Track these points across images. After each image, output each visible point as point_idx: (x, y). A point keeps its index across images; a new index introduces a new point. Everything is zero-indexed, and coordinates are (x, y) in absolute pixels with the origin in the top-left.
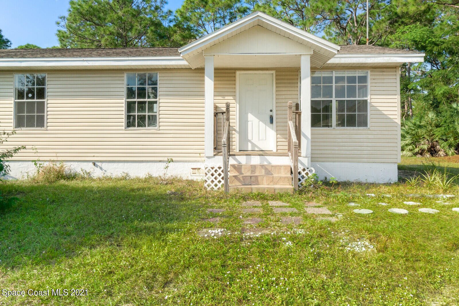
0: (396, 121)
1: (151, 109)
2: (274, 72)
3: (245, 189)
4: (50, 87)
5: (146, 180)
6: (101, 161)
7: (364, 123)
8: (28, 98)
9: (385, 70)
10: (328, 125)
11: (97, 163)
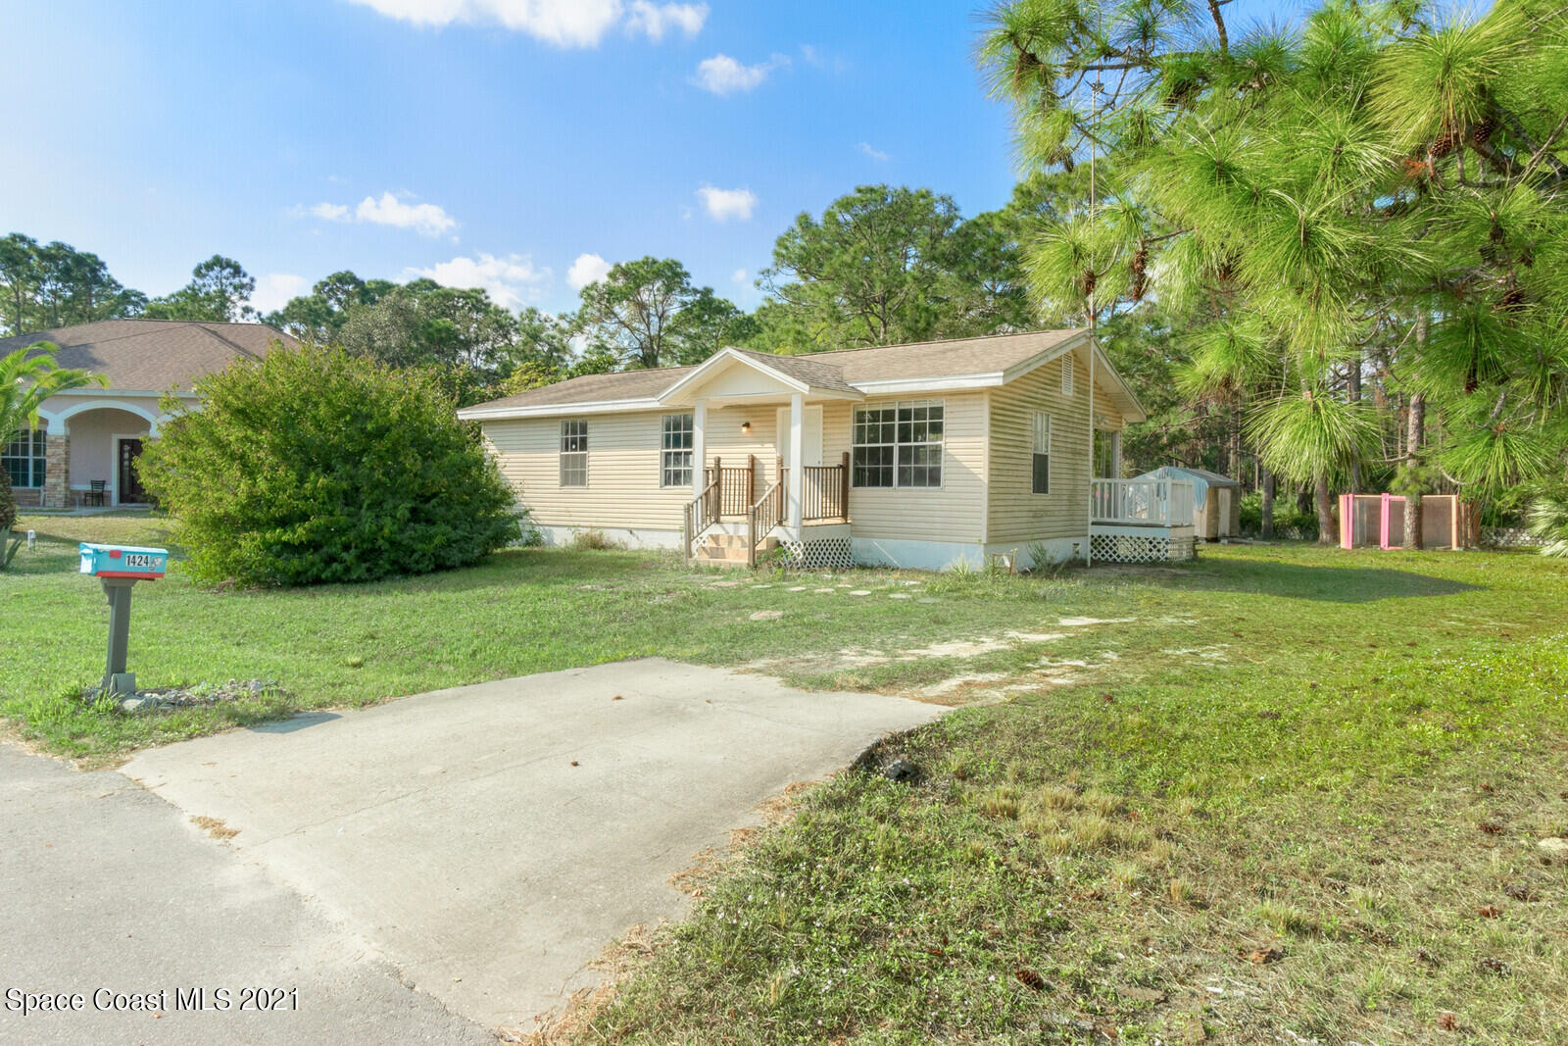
0: (981, 476)
1: (687, 461)
2: (821, 407)
3: (713, 562)
4: (592, 436)
5: (659, 552)
6: (638, 529)
7: (935, 479)
8: (572, 450)
9: (967, 397)
10: (888, 482)
11: (635, 532)
